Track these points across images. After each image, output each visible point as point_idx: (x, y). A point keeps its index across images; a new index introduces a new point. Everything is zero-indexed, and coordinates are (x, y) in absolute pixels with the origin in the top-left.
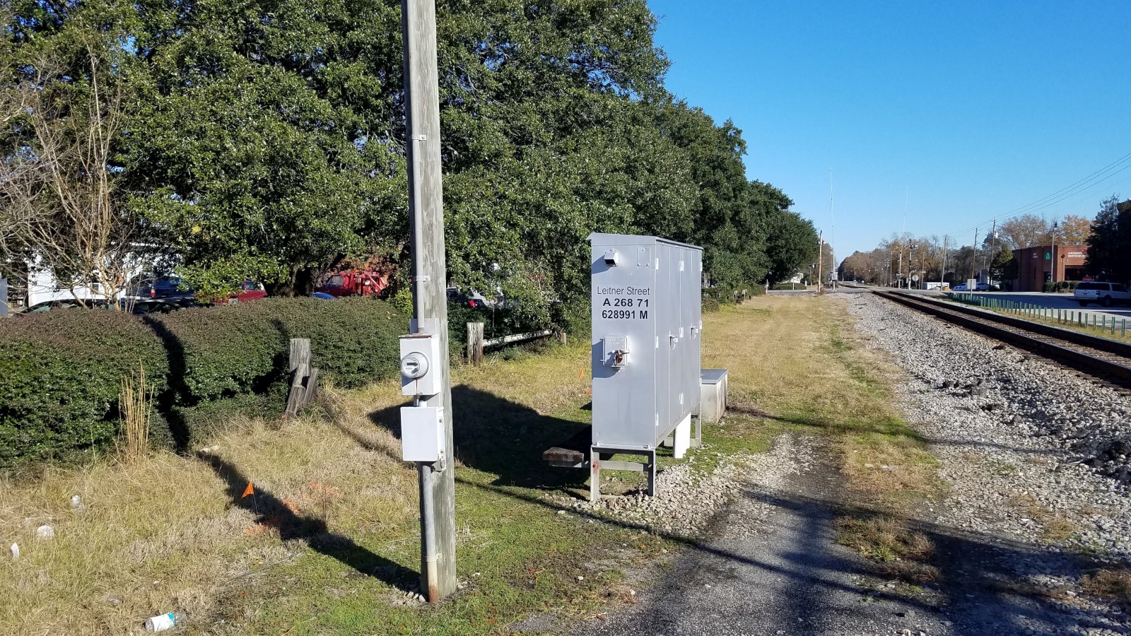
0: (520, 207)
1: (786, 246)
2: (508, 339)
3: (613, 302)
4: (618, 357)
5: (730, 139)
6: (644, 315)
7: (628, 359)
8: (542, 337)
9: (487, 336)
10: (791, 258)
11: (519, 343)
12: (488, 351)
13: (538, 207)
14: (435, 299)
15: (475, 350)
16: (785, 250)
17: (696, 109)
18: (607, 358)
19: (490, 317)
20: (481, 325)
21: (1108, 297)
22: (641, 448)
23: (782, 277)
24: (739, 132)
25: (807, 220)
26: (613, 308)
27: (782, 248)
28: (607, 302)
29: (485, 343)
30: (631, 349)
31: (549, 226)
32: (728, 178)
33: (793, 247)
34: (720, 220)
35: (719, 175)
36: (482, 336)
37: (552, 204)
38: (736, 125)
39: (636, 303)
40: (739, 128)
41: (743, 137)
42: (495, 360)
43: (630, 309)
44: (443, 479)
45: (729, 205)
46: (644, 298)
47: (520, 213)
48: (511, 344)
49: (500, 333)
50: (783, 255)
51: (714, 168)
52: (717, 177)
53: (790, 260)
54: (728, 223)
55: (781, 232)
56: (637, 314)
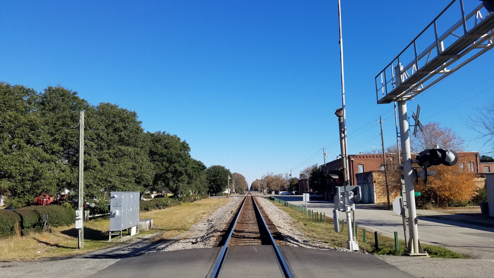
0: (101, 180)
1: (220, 179)
2: (97, 215)
3: (114, 204)
4: (115, 214)
5: (185, 147)
6: (120, 206)
7: (117, 214)
8: (107, 215)
9: (90, 214)
10: (222, 183)
11: (100, 217)
12: (90, 219)
13: (106, 180)
14: (81, 205)
15: (87, 218)
16: (220, 180)
17: (174, 135)
18: (113, 214)
19: (91, 209)
20: (89, 211)
21: (314, 197)
22: (119, 230)
23: (219, 191)
24: (188, 144)
25: (227, 169)
26: (115, 205)
27: (219, 179)
28: (113, 204)
29: (90, 216)
30: (118, 213)
31: (109, 185)
32: (183, 160)
33: (222, 179)
34: (181, 173)
35: (180, 159)
36: (89, 214)
37: (109, 179)
38: (187, 142)
39: (119, 204)
40: (188, 143)
41: (189, 146)
42: (93, 221)
43: (118, 205)
44: (82, 231)
45: (184, 169)
46: (120, 203)
47: (100, 181)
48: (98, 217)
49: (94, 214)
50: (219, 183)
51: (178, 157)
52: (179, 160)
53: (222, 184)
54: (185, 175)
55: (218, 174)
56: (119, 206)
